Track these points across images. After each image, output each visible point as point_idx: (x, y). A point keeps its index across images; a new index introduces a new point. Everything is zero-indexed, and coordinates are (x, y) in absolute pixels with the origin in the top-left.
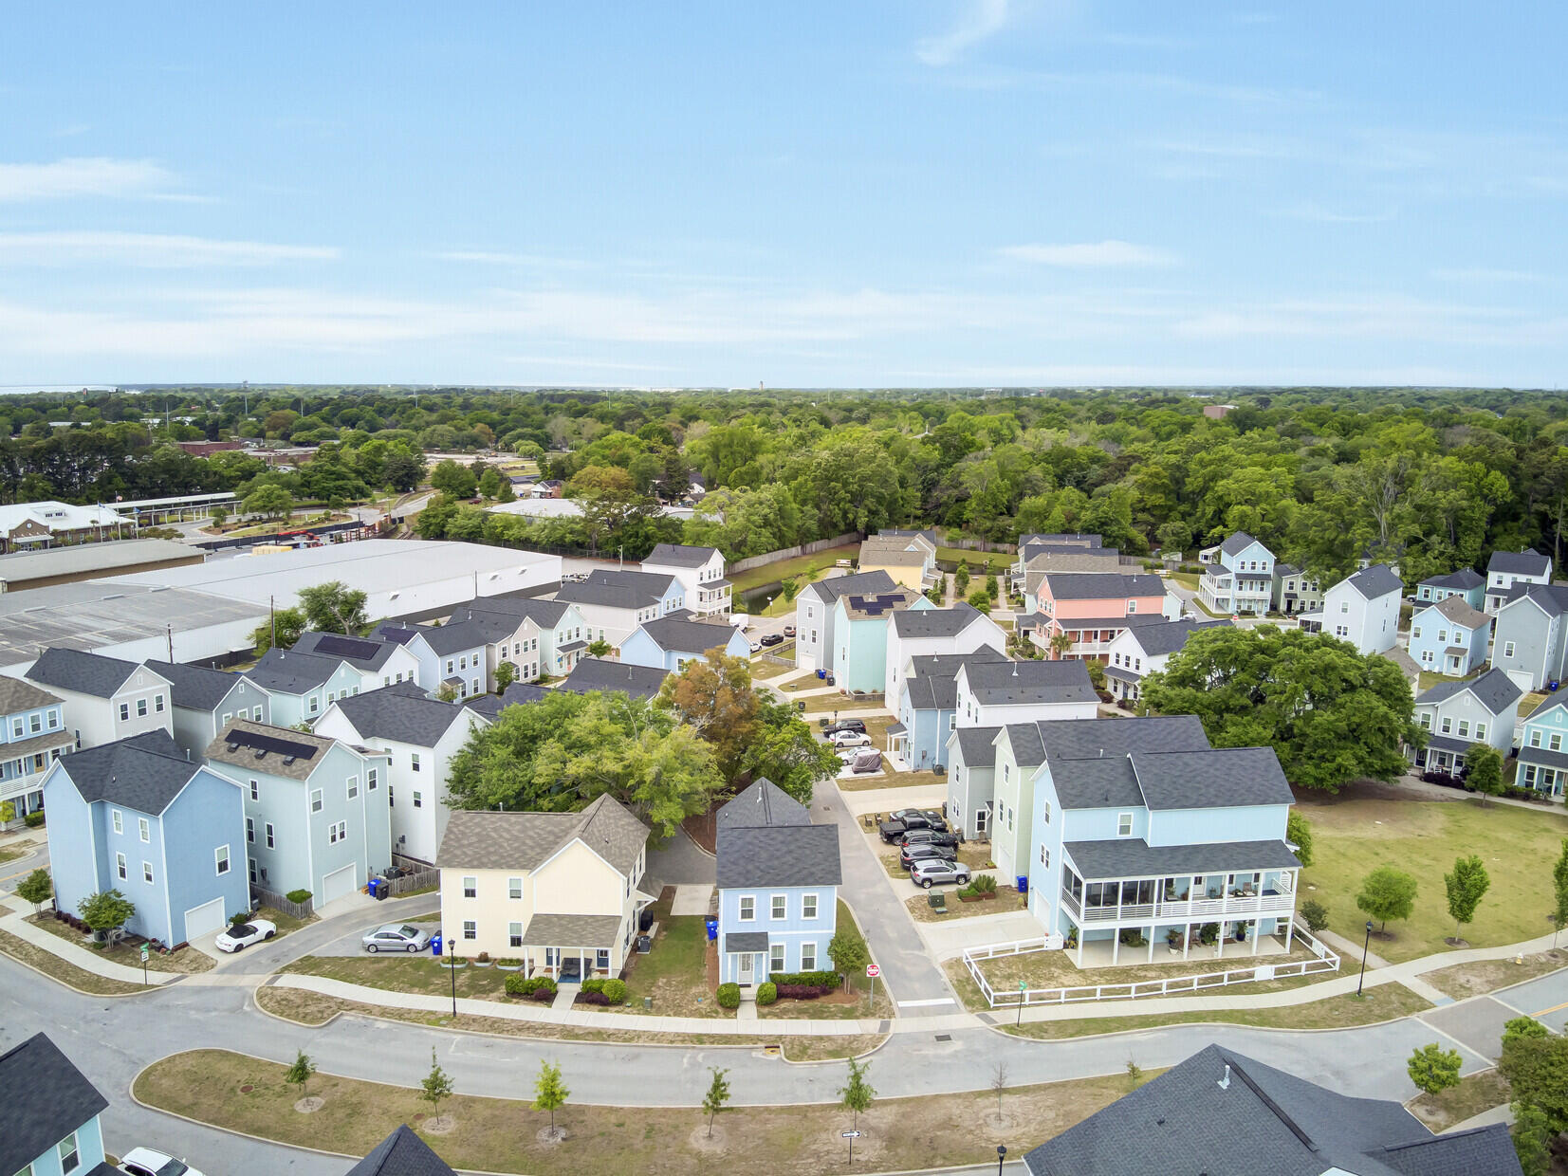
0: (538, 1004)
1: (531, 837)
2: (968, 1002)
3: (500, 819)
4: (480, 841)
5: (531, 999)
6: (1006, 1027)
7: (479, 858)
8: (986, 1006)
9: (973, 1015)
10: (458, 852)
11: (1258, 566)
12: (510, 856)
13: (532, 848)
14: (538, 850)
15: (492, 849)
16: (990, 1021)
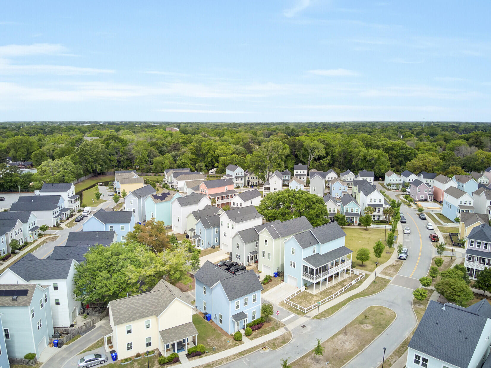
0: (175, 364)
1: (149, 303)
2: (298, 314)
3: (132, 299)
4: (128, 310)
5: (171, 363)
6: (314, 317)
7: (132, 317)
8: (304, 313)
9: (303, 317)
10: (121, 317)
11: (240, 174)
12: (144, 312)
13: (151, 307)
14: (154, 307)
15: (135, 312)
16: (309, 317)
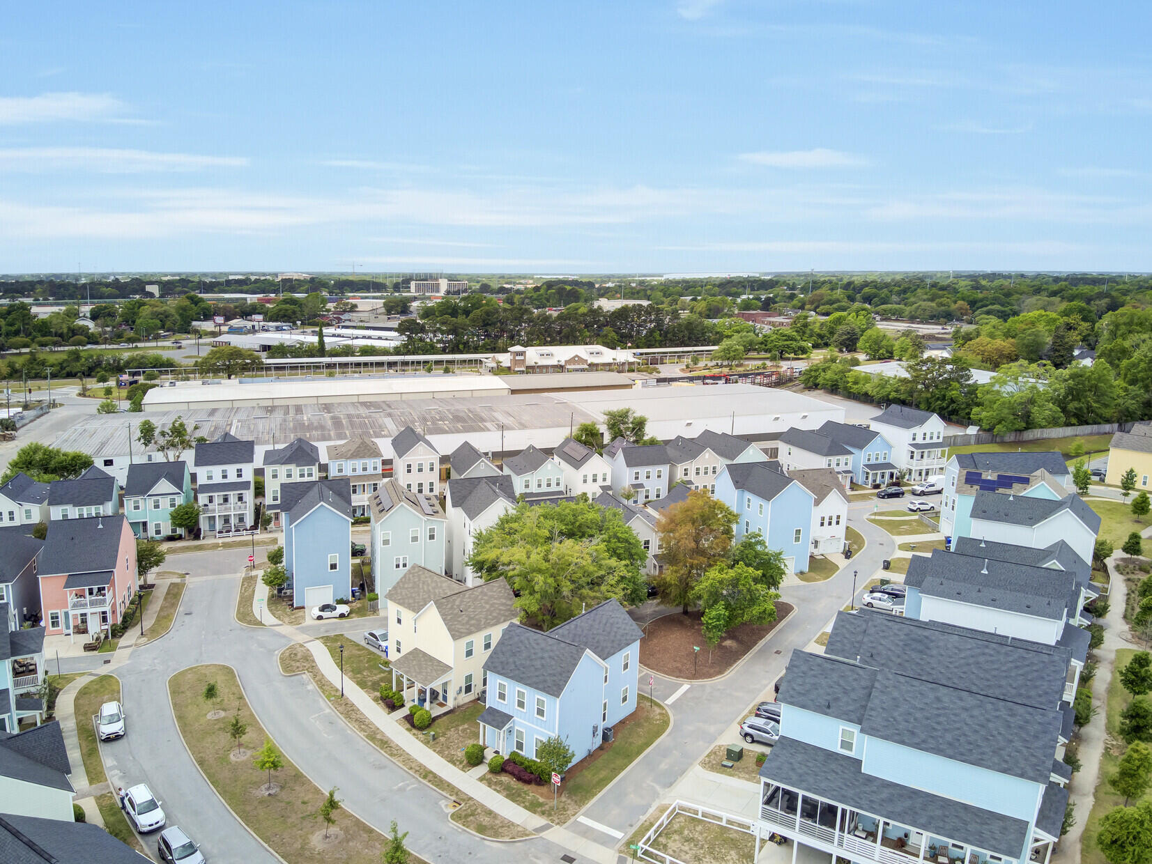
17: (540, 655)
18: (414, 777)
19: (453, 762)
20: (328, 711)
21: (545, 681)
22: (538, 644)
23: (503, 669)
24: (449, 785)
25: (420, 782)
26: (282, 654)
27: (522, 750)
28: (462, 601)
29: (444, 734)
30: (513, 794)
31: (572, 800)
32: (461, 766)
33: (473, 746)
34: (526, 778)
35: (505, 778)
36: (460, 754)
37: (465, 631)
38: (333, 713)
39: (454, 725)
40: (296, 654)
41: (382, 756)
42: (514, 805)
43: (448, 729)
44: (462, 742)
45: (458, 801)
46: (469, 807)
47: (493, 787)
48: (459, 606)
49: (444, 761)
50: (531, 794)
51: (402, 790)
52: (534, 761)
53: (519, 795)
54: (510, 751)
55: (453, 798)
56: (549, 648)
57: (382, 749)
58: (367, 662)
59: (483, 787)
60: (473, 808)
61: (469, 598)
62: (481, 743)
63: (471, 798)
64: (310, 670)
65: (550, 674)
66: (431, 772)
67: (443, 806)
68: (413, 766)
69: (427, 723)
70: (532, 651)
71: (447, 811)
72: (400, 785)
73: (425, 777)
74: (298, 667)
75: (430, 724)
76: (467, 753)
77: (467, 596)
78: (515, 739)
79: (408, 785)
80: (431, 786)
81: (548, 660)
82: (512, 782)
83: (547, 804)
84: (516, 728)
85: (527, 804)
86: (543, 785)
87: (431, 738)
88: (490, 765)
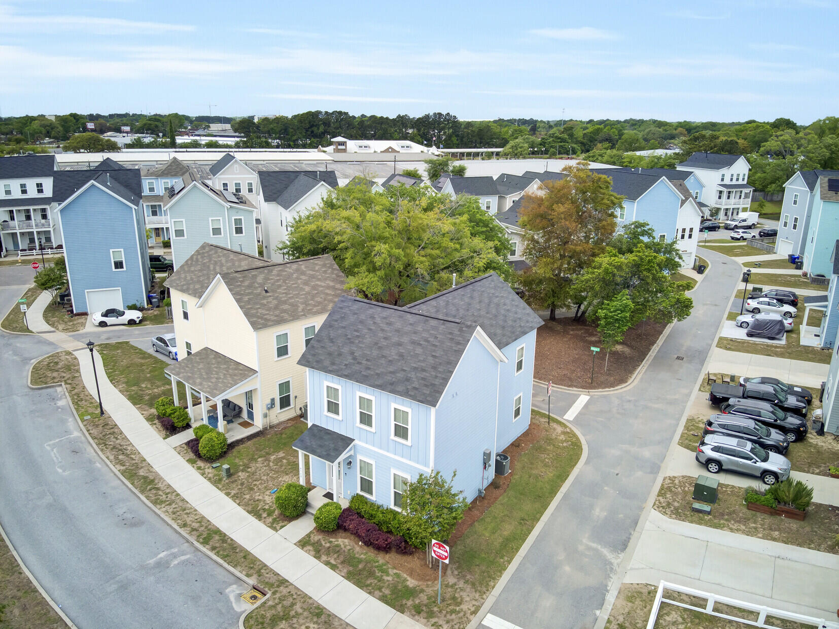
10: (183, 276)
17: (395, 339)
18: (188, 541)
19: (256, 512)
20: (76, 434)
21: (408, 380)
22: (390, 324)
23: (333, 364)
24: (247, 555)
25: (197, 549)
26: (39, 363)
27: (371, 493)
28: (266, 279)
29: (247, 466)
30: (360, 572)
31: (466, 582)
32: (270, 520)
33: (289, 487)
34: (381, 542)
35: (344, 542)
36: (269, 499)
37: (273, 318)
38: (83, 438)
39: (263, 453)
40: (57, 363)
41: (140, 503)
42: (362, 594)
43: (253, 459)
44: (273, 479)
45: (261, 587)
46: (281, 600)
47: (324, 558)
48: (262, 285)
49: (240, 511)
50: (391, 572)
51: (162, 565)
52: (392, 511)
53: (371, 574)
54: (350, 494)
55: (252, 581)
56: (409, 328)
57: (142, 492)
58: (150, 372)
59: (307, 558)
60: (287, 603)
61: (278, 275)
62: (302, 482)
63: (283, 582)
64: (69, 382)
65: (415, 369)
66: (218, 532)
67: (232, 598)
68: (188, 520)
69: (219, 451)
70: (381, 335)
71: (238, 608)
72: (162, 555)
73: (205, 542)
74: (54, 378)
75: (225, 453)
76: (278, 498)
77: (275, 272)
78: (359, 476)
79: (175, 556)
80: (215, 557)
81: (410, 347)
82: (357, 549)
83: (422, 591)
84: (359, 457)
85: (387, 592)
86: (411, 553)
87: (224, 474)
88: (317, 519)
